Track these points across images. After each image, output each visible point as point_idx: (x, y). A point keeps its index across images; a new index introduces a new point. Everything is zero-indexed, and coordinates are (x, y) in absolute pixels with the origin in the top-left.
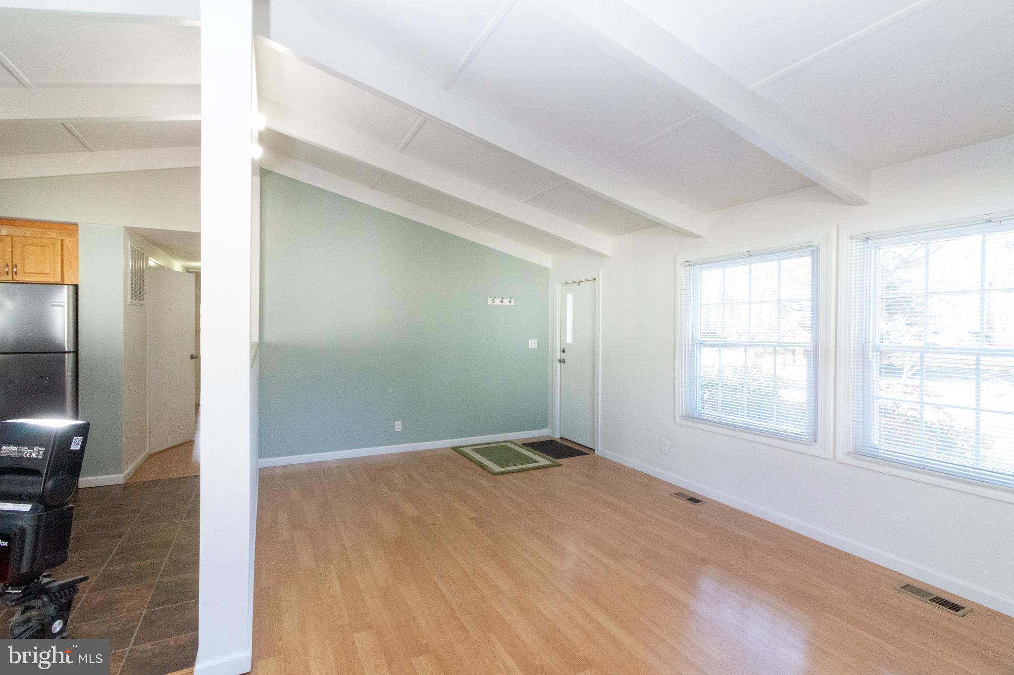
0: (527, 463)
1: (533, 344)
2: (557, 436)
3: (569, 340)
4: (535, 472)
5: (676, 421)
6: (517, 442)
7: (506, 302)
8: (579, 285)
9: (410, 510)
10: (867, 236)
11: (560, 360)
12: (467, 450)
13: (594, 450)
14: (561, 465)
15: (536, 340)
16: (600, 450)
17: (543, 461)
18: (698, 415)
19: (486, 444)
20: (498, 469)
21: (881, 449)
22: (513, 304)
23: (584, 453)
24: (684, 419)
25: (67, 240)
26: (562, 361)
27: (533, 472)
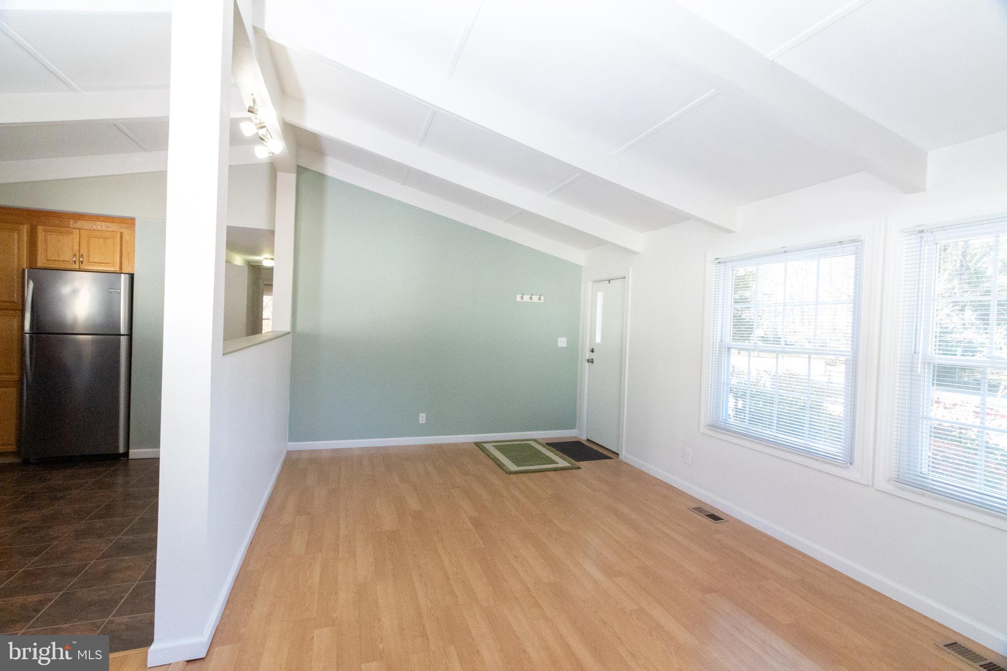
0: (544, 464)
1: (562, 342)
2: (583, 438)
3: (598, 340)
4: (551, 474)
5: (701, 429)
6: (541, 441)
7: (535, 299)
8: (609, 282)
9: (413, 503)
10: (921, 228)
11: (588, 360)
12: (489, 447)
13: (618, 454)
14: (580, 468)
15: (566, 339)
16: (624, 455)
17: (562, 463)
18: (724, 425)
19: (510, 441)
20: (513, 467)
21: (928, 479)
22: (542, 301)
23: (609, 457)
24: (710, 429)
25: (126, 232)
26: (591, 361)
27: (548, 473)
